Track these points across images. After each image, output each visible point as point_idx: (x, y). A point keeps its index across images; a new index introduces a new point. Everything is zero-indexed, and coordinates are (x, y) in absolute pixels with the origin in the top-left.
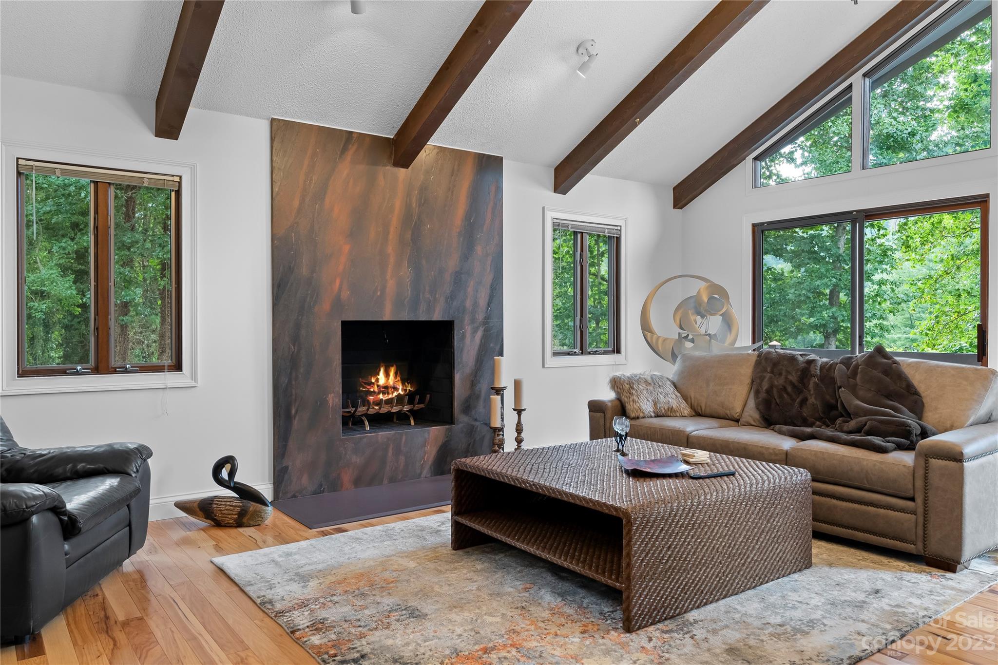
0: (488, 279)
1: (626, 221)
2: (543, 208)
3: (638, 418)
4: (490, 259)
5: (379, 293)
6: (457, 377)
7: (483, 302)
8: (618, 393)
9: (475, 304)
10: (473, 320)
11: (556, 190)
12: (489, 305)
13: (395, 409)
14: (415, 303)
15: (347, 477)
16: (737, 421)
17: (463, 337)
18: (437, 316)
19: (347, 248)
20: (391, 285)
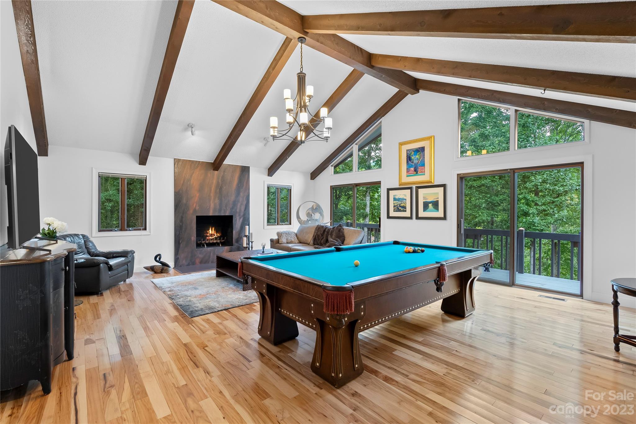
0: (245, 203)
1: (293, 184)
2: (264, 181)
3: (281, 244)
4: (245, 197)
5: (208, 208)
6: (234, 232)
7: (243, 209)
8: (278, 237)
9: (240, 210)
10: (239, 215)
11: (269, 175)
12: (245, 211)
13: (215, 241)
14: (220, 210)
15: (198, 261)
16: (309, 244)
17: (236, 220)
18: (227, 214)
19: (198, 195)
20: (212, 205)
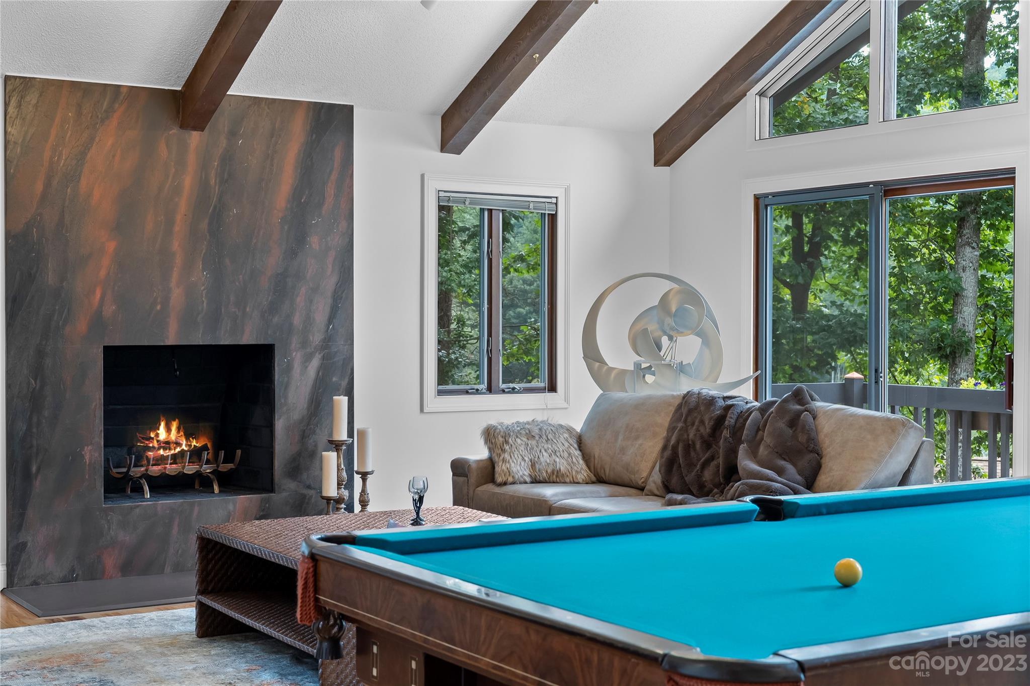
0: (330, 283)
1: (567, 190)
2: (423, 176)
3: (505, 484)
4: (332, 254)
5: (159, 307)
6: (280, 425)
7: (321, 316)
8: (490, 449)
9: (308, 320)
10: (304, 344)
11: (444, 147)
12: (330, 320)
13: (190, 469)
14: (215, 319)
15: (111, 561)
16: (642, 489)
17: (289, 369)
18: (248, 338)
19: (111, 246)
20: (177, 295)
